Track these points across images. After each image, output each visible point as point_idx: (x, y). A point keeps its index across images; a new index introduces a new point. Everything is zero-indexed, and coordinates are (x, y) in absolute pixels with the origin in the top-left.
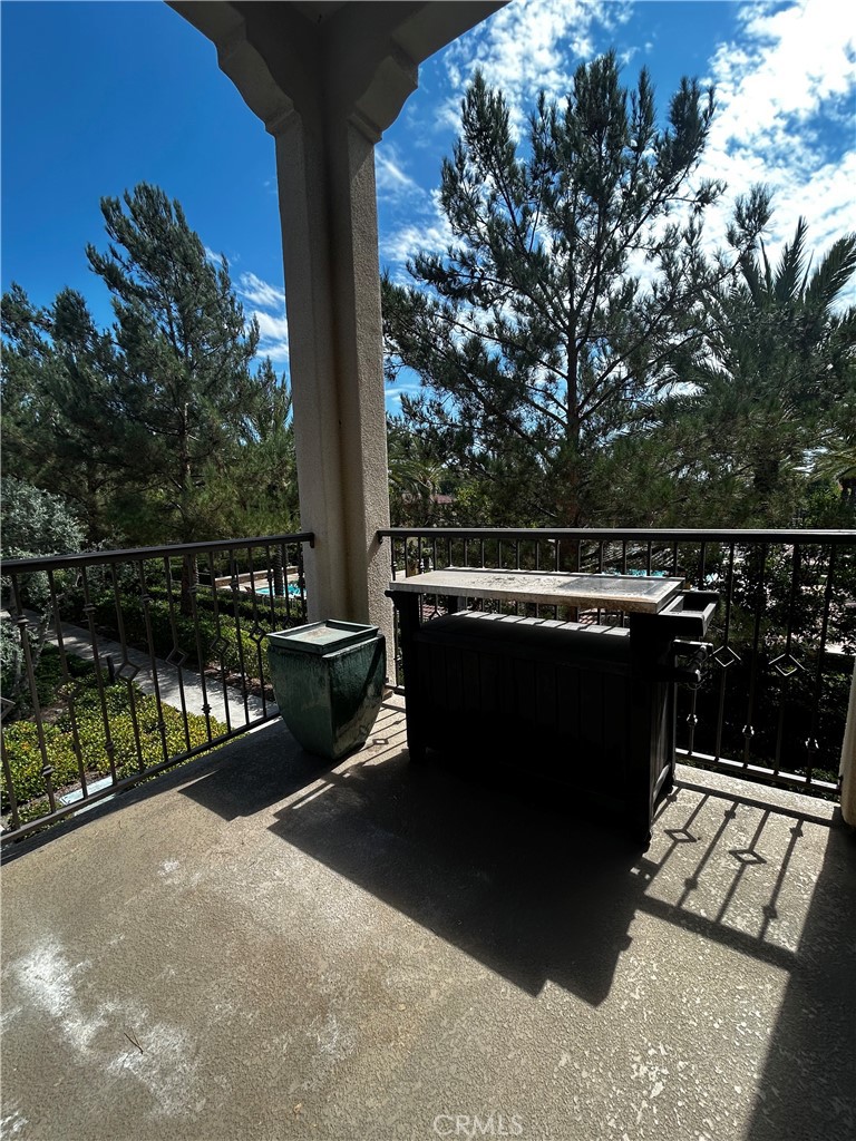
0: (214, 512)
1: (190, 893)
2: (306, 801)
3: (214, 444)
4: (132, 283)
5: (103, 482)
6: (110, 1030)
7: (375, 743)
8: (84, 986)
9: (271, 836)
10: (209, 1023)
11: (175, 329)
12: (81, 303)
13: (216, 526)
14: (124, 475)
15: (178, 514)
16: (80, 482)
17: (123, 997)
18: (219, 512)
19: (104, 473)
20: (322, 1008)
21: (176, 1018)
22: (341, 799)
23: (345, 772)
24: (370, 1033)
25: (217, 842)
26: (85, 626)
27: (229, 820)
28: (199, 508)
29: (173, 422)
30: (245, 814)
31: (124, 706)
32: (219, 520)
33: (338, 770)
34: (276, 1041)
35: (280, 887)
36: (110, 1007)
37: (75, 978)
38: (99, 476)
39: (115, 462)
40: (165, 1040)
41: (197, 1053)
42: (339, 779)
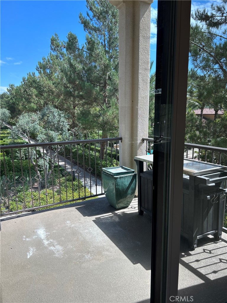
0: (113, 119)
1: (71, 228)
2: (104, 217)
3: (116, 90)
4: (93, 25)
5: (77, 105)
6: (51, 243)
7: (131, 208)
8: (48, 236)
9: (93, 222)
10: (67, 248)
11: (106, 43)
12: (75, 38)
13: (114, 124)
14: (84, 102)
15: (101, 118)
16: (70, 105)
17: (54, 240)
18: (115, 118)
19: (78, 101)
20: (88, 252)
21: (62, 245)
22: (113, 218)
23: (118, 213)
24: (96, 258)
25: (79, 220)
26: (69, 159)
27: (84, 216)
28: (108, 117)
29: (102, 82)
30: (88, 216)
31: (76, 189)
32: (115, 122)
33: (116, 212)
34: (78, 254)
35: (89, 232)
36: (51, 241)
37: (46, 235)
38: (77, 102)
39: (81, 97)
40: (59, 247)
41: (64, 251)
42: (116, 214)
